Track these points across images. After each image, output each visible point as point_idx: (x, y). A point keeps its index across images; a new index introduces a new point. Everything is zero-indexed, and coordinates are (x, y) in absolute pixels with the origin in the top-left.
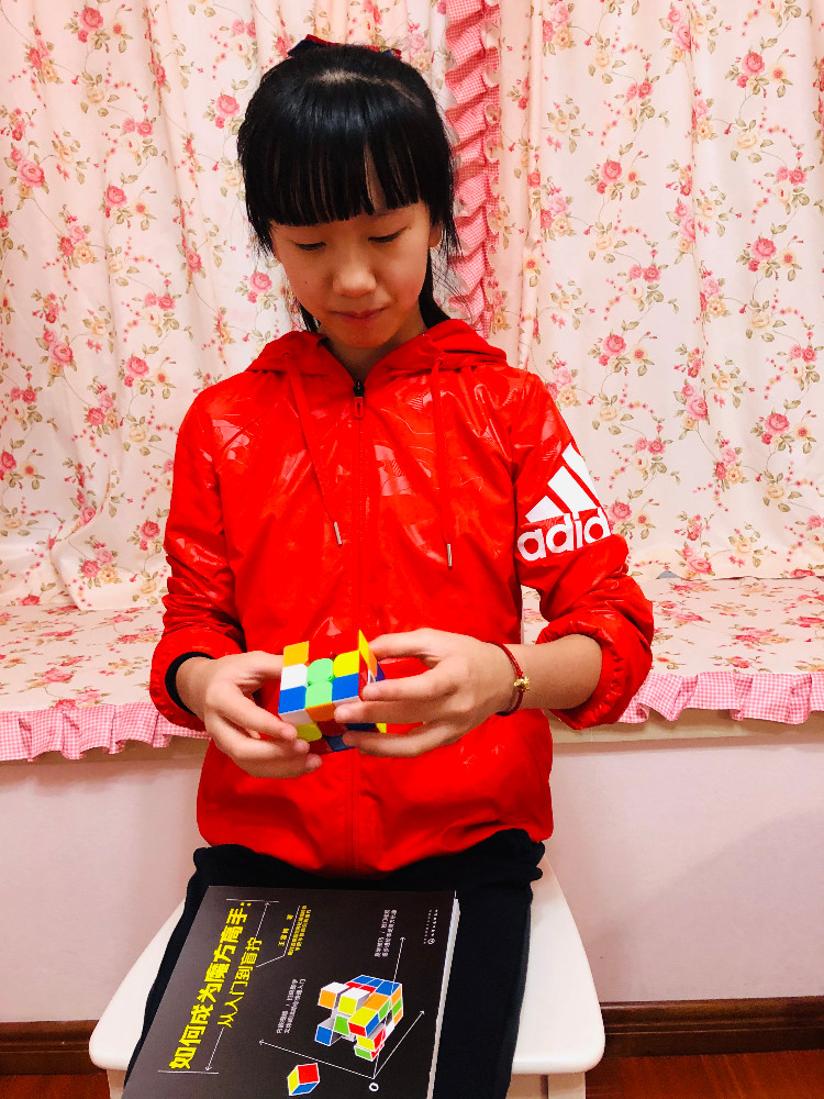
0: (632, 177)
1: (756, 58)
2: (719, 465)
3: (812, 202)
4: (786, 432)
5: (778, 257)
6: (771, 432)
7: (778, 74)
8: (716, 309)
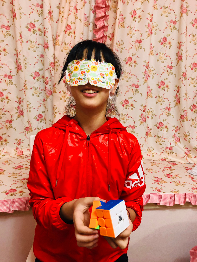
0: (135, 62)
1: (165, 38)
2: (147, 132)
3: (173, 74)
4: (163, 127)
5: (165, 86)
6: (160, 126)
7: (170, 43)
8: (150, 96)
